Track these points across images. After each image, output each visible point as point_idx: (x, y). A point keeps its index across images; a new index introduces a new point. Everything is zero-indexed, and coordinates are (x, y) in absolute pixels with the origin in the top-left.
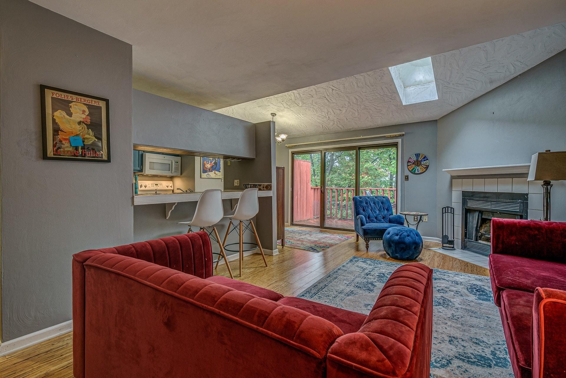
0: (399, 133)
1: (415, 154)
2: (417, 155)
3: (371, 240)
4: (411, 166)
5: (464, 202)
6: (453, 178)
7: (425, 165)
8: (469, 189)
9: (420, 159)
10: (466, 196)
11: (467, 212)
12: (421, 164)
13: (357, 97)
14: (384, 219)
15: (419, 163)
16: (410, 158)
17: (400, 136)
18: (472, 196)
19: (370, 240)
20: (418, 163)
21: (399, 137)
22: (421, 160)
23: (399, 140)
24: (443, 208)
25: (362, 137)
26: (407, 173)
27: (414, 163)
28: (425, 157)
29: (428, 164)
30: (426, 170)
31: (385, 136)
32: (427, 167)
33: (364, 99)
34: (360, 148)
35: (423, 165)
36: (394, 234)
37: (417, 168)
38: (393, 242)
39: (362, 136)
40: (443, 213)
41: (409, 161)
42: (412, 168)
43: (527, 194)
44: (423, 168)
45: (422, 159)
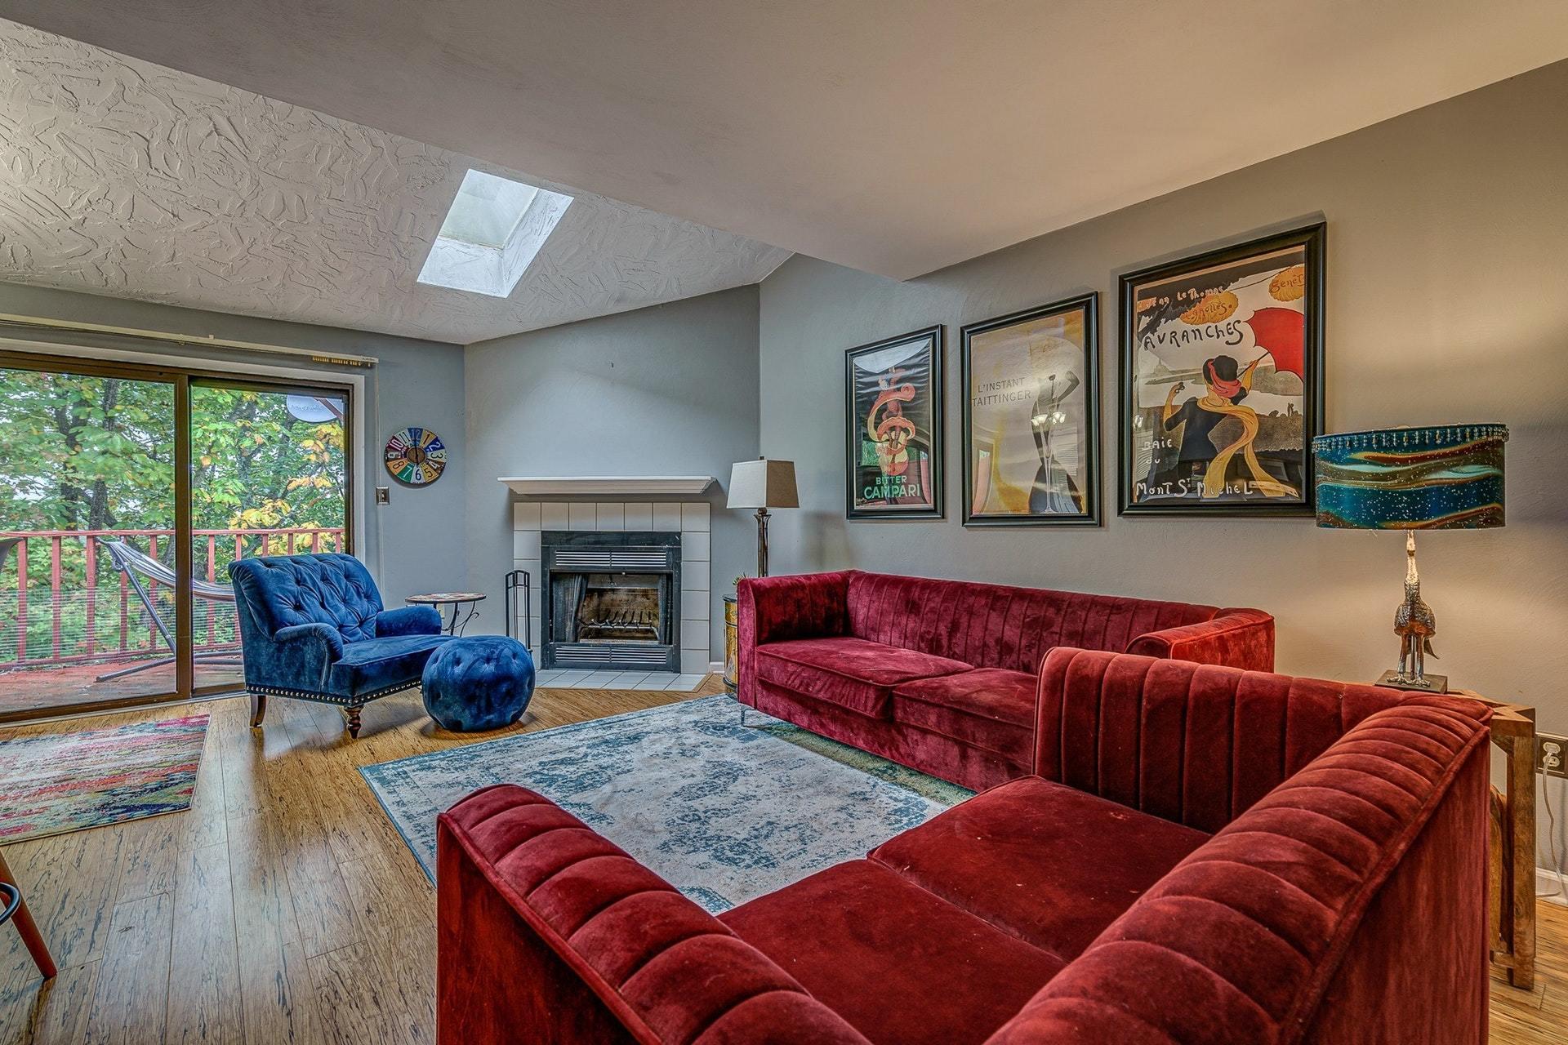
0: (360, 358)
1: (410, 430)
2: (416, 433)
3: (366, 700)
4: (397, 462)
5: (546, 555)
6: (514, 498)
7: (436, 462)
8: (562, 526)
9: (422, 445)
10: (551, 541)
11: (554, 578)
12: (425, 459)
13: (294, 202)
14: (365, 626)
15: (420, 454)
16: (394, 438)
17: (362, 366)
18: (568, 541)
19: (364, 702)
20: (416, 455)
21: (358, 370)
22: (425, 446)
23: (358, 380)
24: (507, 576)
25: (211, 340)
26: (385, 482)
27: (405, 453)
28: (437, 440)
29: (443, 460)
30: (440, 474)
31: (311, 357)
32: (441, 469)
33: (311, 218)
34: (197, 378)
35: (430, 463)
36: (478, 660)
37: (415, 469)
38: (479, 683)
39: (211, 337)
40: (507, 588)
41: (390, 447)
42: (401, 468)
43: (679, 534)
44: (433, 471)
45: (427, 444)
